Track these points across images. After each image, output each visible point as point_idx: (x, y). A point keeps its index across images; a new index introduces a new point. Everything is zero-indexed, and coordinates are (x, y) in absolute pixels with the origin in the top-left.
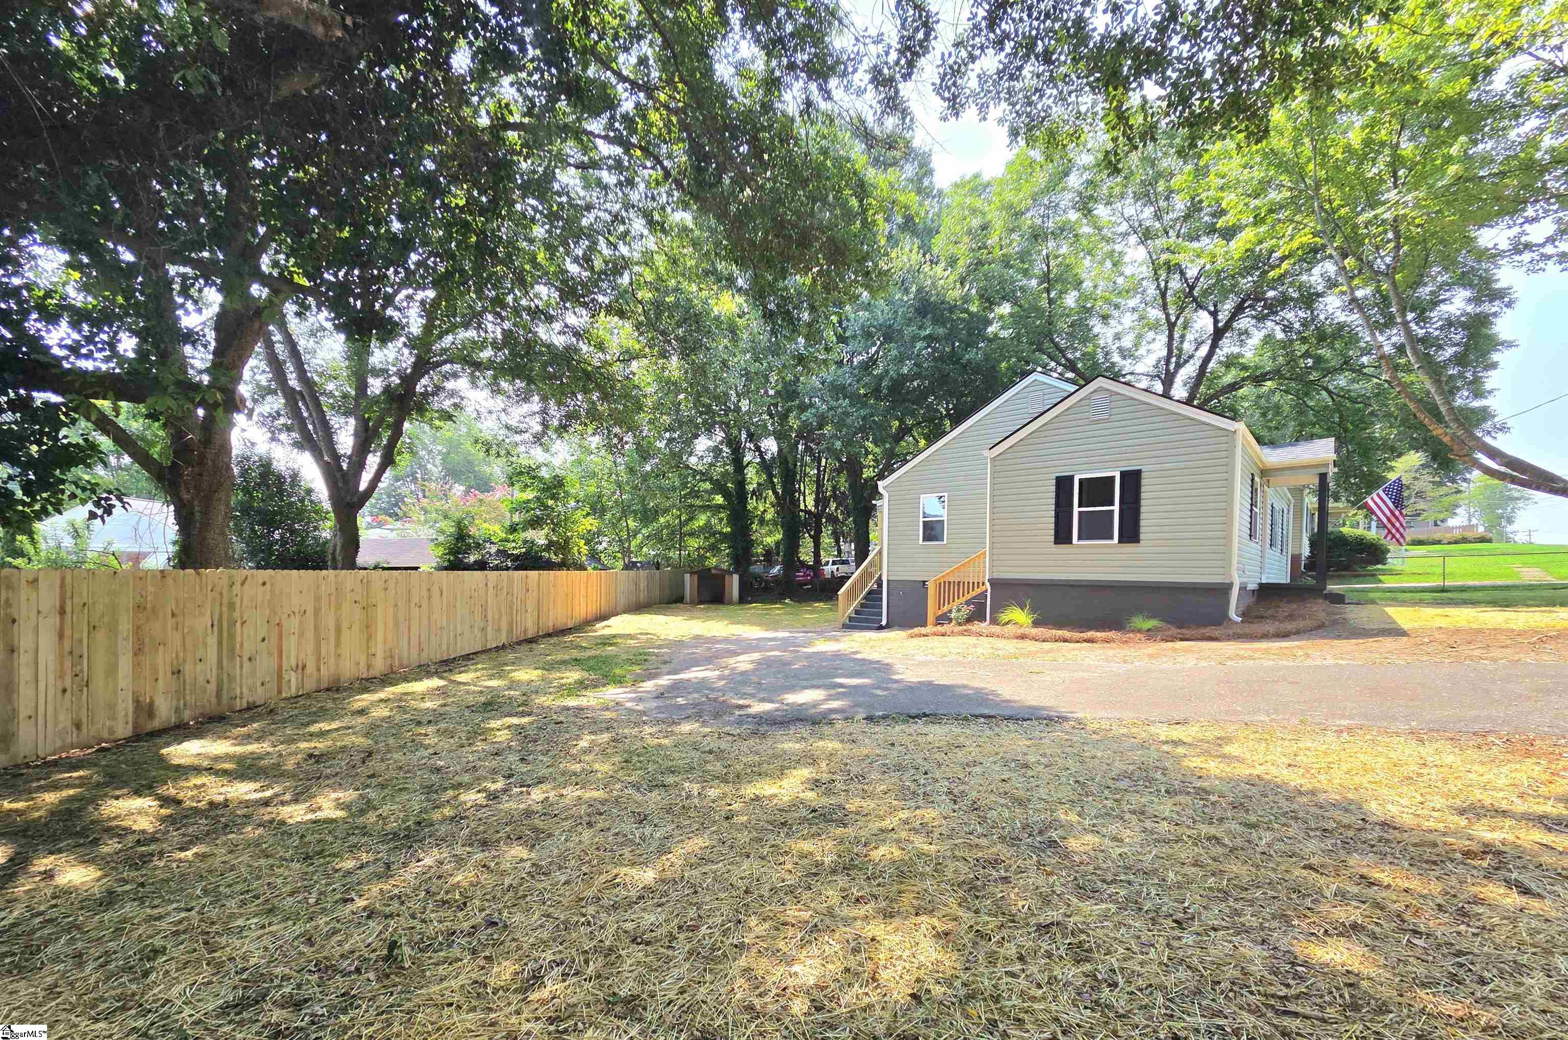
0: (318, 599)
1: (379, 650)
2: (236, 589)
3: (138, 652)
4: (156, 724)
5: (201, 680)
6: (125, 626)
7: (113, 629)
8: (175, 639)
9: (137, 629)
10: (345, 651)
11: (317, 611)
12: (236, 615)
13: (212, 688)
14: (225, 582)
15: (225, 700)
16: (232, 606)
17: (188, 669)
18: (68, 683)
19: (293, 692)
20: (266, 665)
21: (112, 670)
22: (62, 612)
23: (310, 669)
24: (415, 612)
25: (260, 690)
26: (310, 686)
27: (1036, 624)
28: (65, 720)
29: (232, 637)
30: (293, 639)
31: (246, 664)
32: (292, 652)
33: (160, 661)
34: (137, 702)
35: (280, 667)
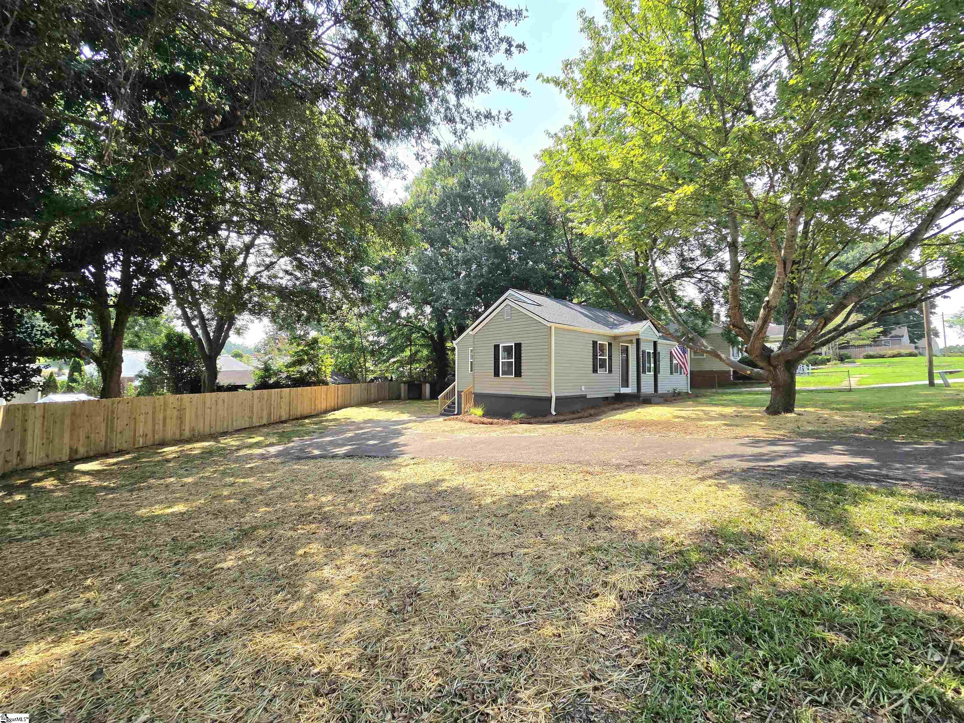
0: (154, 408)
1: (187, 428)
2: (115, 405)
3: (72, 429)
4: (78, 457)
5: (98, 440)
6: (67, 422)
7: (63, 423)
8: (87, 425)
9: (72, 422)
10: (168, 428)
11: (154, 413)
12: (115, 416)
13: (103, 443)
14: (110, 404)
15: (108, 447)
16: (113, 412)
17: (93, 436)
18: (44, 441)
19: (141, 444)
20: (128, 434)
21: (62, 437)
22: (44, 417)
23: (150, 435)
24: (208, 411)
25: (125, 444)
26: (149, 443)
27: (484, 416)
28: (43, 455)
29: (112, 423)
30: (142, 425)
31: (119, 435)
32: (140, 431)
33: (81, 433)
34: (71, 449)
35: (135, 435)
